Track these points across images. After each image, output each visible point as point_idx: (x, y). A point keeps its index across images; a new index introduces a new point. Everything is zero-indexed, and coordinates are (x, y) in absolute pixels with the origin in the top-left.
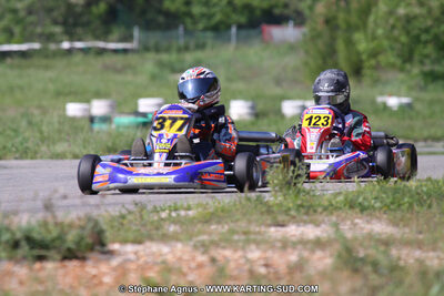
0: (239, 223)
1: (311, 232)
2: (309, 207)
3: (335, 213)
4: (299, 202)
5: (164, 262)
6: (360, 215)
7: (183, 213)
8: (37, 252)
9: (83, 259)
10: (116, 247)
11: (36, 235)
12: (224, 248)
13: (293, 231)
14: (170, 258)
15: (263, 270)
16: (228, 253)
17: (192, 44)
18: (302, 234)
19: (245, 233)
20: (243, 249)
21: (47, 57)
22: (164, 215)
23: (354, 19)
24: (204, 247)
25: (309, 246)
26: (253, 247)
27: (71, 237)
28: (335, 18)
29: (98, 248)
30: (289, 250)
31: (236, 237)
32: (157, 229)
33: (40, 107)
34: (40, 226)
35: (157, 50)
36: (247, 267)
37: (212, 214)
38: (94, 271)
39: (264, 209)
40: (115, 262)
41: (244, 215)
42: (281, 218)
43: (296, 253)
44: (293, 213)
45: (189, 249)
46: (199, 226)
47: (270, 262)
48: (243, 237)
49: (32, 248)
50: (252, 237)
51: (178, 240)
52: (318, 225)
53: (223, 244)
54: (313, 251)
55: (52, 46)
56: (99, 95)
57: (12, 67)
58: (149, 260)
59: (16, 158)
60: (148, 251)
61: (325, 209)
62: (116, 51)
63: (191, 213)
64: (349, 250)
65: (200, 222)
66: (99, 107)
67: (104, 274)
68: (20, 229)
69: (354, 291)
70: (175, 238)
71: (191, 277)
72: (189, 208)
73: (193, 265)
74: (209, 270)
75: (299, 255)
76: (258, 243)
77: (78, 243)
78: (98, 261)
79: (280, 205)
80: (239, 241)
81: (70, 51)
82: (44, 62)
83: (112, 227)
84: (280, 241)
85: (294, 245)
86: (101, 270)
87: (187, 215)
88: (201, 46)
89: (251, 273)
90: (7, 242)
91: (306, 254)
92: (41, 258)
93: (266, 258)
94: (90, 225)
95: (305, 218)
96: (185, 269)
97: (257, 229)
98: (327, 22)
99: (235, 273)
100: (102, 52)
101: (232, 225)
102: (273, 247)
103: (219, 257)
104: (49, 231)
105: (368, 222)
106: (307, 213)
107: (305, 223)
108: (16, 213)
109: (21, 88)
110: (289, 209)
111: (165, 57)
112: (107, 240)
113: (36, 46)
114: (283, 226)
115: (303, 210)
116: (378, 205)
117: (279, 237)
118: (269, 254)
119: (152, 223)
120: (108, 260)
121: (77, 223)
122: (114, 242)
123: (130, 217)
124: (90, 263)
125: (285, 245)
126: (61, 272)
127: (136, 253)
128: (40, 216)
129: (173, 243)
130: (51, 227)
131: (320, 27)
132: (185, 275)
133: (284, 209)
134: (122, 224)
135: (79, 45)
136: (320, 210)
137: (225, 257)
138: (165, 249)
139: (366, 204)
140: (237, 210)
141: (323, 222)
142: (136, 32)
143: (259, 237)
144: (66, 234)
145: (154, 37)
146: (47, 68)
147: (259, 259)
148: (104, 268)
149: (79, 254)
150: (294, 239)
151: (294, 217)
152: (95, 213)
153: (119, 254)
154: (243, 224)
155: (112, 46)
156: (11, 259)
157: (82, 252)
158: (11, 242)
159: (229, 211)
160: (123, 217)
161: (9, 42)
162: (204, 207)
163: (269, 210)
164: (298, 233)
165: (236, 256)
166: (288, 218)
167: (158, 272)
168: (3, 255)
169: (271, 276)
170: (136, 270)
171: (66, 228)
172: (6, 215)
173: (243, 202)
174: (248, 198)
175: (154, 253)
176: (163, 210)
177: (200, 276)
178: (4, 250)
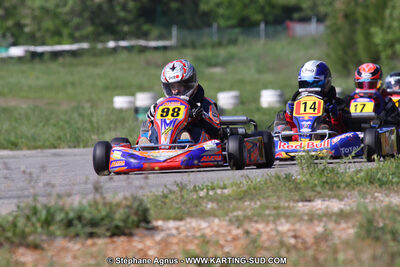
0: (270, 200)
1: (335, 205)
2: (333, 184)
3: (357, 189)
4: (324, 179)
5: (203, 236)
6: (379, 189)
7: (219, 191)
8: (89, 230)
9: (130, 235)
10: (160, 223)
11: (86, 215)
12: (256, 222)
13: (319, 205)
14: (208, 232)
15: (292, 241)
16: (260, 226)
17: (225, 41)
18: (327, 207)
19: (275, 208)
20: (274, 222)
21: (95, 55)
22: (202, 194)
23: (372, 13)
24: (239, 222)
25: (334, 218)
26: (283, 220)
27: (119, 215)
28: (354, 13)
29: (143, 224)
30: (316, 222)
31: (267, 212)
32: (197, 206)
33: (90, 100)
34: (90, 206)
35: (194, 46)
36: (277, 238)
37: (246, 192)
38: (140, 246)
39: (292, 186)
40: (158, 237)
41: (274, 192)
42: (308, 194)
43: (322, 224)
45: (225, 223)
46: (234, 203)
47: (298, 234)
48: (274, 212)
49: (84, 226)
50: (282, 211)
51: (215, 216)
52: (341, 200)
53: (255, 218)
54: (337, 223)
55: (100, 46)
56: (142, 89)
57: (64, 65)
58: (189, 234)
59: (70, 147)
60: (188, 226)
61: (348, 185)
62: (156, 49)
63: (226, 191)
64: (370, 222)
65: (235, 199)
66: (143, 100)
67: (149, 248)
68: (73, 210)
69: (374, 258)
70: (213, 214)
71: (227, 249)
72: (225, 187)
73: (229, 238)
74: (243, 242)
75: (324, 226)
76: (287, 217)
77: (125, 221)
78: (145, 236)
79: (307, 182)
80: (269, 215)
81: (115, 50)
82: (93, 60)
83: (156, 206)
84: (307, 214)
85: (320, 218)
86: (145, 244)
87: (222, 193)
88: (233, 42)
89: (282, 244)
90: (62, 220)
91: (331, 225)
92: (91, 235)
93: (294, 230)
95: (330, 193)
96: (222, 242)
97: (286, 204)
98: (346, 16)
99: (267, 244)
100: (143, 49)
101: (264, 201)
102: (301, 220)
103: (252, 230)
104: (99, 211)
105: (387, 196)
106: (331, 189)
107: (330, 197)
108: (69, 195)
109: (73, 84)
110: (315, 186)
111: (201, 53)
112: (150, 218)
113: (85, 45)
114: (310, 201)
115: (327, 187)
116: (395, 180)
117: (307, 211)
118: (297, 226)
119: (191, 201)
120: (152, 236)
121: (124, 202)
122: (157, 220)
123: (172, 196)
124: (136, 238)
125: (312, 218)
126: (111, 247)
127: (177, 229)
128: (90, 197)
129: (211, 219)
130: (100, 207)
131: (340, 21)
132: (222, 247)
133: (310, 185)
134: (164, 203)
135: (123, 43)
136: (343, 185)
137: (258, 230)
138: (204, 224)
139: (384, 179)
140: (268, 188)
141: (346, 196)
142: (175, 31)
143: (288, 212)
144: (114, 213)
145: (190, 37)
146: (95, 65)
147: (289, 230)
148: (149, 243)
149: (127, 231)
150: (320, 212)
151: (320, 193)
152: (140, 193)
153: (162, 230)
154: (273, 200)
155: (153, 44)
156: (65, 236)
157: (129, 228)
158: (65, 221)
159: (260, 189)
160: (165, 197)
161: (60, 43)
162: (238, 186)
163: (297, 187)
164: (323, 207)
165: (268, 229)
166: (314, 194)
167: (197, 245)
168: (58, 233)
169: (300, 246)
170: (177, 244)
171: (114, 208)
172: (59, 196)
173: (274, 180)
174: (278, 177)
175: (194, 229)
176: (202, 189)
177: (235, 248)
178: (59, 228)
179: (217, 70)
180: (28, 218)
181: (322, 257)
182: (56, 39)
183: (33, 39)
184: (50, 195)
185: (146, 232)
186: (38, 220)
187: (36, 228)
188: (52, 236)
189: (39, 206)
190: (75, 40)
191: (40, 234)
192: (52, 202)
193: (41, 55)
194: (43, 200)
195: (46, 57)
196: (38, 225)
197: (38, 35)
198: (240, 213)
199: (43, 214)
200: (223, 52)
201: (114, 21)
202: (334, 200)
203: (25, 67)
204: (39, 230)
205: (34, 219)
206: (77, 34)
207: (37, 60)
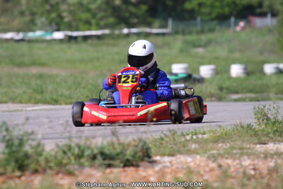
0: (237, 142)
2: (282, 132)
4: (275, 129)
5: (189, 168)
7: (200, 136)
8: (107, 162)
9: (137, 166)
10: (158, 158)
11: (106, 151)
12: (227, 158)
13: (271, 147)
14: (192, 165)
15: (252, 172)
16: (229, 161)
17: (206, 29)
18: (277, 148)
19: (240, 149)
20: (239, 159)
21: (113, 38)
22: (188, 138)
24: (214, 158)
26: (246, 157)
27: (129, 153)
29: (146, 159)
30: (269, 159)
31: (235, 151)
32: (184, 147)
34: (109, 145)
35: (184, 33)
36: (242, 170)
37: (219, 136)
38: (144, 174)
39: (252, 133)
40: (157, 168)
41: (240, 137)
42: (264, 139)
43: (274, 161)
45: (204, 159)
46: (211, 144)
47: (256, 167)
48: (239, 151)
49: (104, 159)
50: (245, 151)
51: (197, 153)
53: (226, 156)
55: (117, 32)
57: (92, 45)
58: (179, 166)
60: (178, 160)
62: (157, 34)
63: (205, 136)
65: (211, 142)
67: (150, 175)
68: (96, 147)
70: (195, 152)
71: (206, 178)
72: (204, 133)
73: (207, 169)
74: (217, 172)
76: (248, 155)
77: (134, 156)
78: (146, 168)
79: (263, 130)
80: (236, 154)
81: (128, 35)
82: (111, 41)
83: (155, 146)
84: (263, 153)
85: (272, 156)
86: (148, 173)
87: (203, 137)
88: (212, 30)
89: (244, 173)
90: (88, 156)
91: (279, 161)
92: (109, 166)
93: (254, 165)
94: (141, 144)
95: (279, 138)
96: (202, 172)
97: (248, 146)
99: (234, 174)
100: (148, 35)
101: (232, 143)
102: (258, 157)
103: (223, 164)
104: (114, 148)
106: (280, 136)
107: (279, 142)
108: (94, 137)
109: (98, 59)
110: (269, 133)
111: (189, 38)
112: (151, 155)
114: (265, 144)
115: (277, 134)
117: (262, 151)
118: (256, 162)
119: (181, 142)
120: (153, 167)
121: (133, 143)
122: (156, 155)
123: (167, 139)
124: (141, 169)
125: (266, 156)
126: (123, 174)
127: (170, 162)
128: (109, 139)
129: (194, 155)
130: (116, 146)
132: (202, 176)
133: (265, 133)
134: (162, 144)
135: (134, 30)
137: (228, 164)
138: (189, 159)
140: (235, 134)
142: (170, 22)
143: (250, 151)
144: (126, 150)
145: (181, 27)
146: (114, 45)
147: (250, 165)
148: (150, 172)
149: (135, 163)
150: (272, 152)
151: (272, 138)
152: (144, 137)
153: (160, 163)
154: (239, 143)
155: (155, 31)
156: (91, 166)
157: (136, 161)
158: (91, 156)
159: (229, 135)
160: (162, 139)
161: (89, 30)
162: (214, 132)
163: (256, 134)
164: (275, 148)
165: (235, 163)
166: (268, 139)
167: (185, 174)
168: (86, 164)
169: (258, 176)
170: (171, 173)
171: (126, 147)
172: (87, 138)
173: (239, 129)
174: (242, 127)
175: (182, 162)
176: (188, 135)
177: (212, 176)
178: (87, 161)
179: (200, 50)
180: (65, 153)
181: (273, 184)
182: (87, 26)
183: (70, 27)
184: (80, 137)
185: (148, 164)
186: (73, 154)
187: (70, 160)
188: (82, 166)
189: (73, 145)
190: (100, 28)
191: (74, 165)
192: (82, 142)
193: (76, 38)
194: (75, 141)
195: (79, 39)
196: (72, 158)
197: (74, 24)
198: (215, 152)
199: (76, 151)
200: (204, 38)
201: (127, 15)
203: (64, 46)
204: (73, 162)
205: (69, 154)
206: (102, 23)
207: (73, 41)
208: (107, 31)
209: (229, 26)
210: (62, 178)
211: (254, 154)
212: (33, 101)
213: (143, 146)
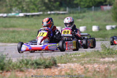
1: (111, 59)
2: (111, 53)
4: (109, 52)
7: (77, 55)
9: (51, 68)
10: (59, 64)
11: (38, 62)
12: (88, 64)
13: (107, 59)
14: (73, 67)
15: (98, 70)
16: (89, 66)
17: (82, 11)
18: (109, 60)
19: (94, 60)
20: (93, 64)
22: (72, 56)
25: (111, 63)
26: (96, 64)
29: (55, 65)
30: (105, 64)
31: (92, 61)
32: (71, 60)
34: (39, 59)
35: (73, 13)
36: (94, 69)
37: (85, 55)
38: (53, 71)
39: (99, 54)
40: (59, 69)
41: (94, 55)
42: (104, 56)
43: (107, 65)
44: (107, 55)
45: (79, 65)
46: (82, 58)
47: (100, 68)
48: (93, 61)
49: (37, 65)
50: (96, 61)
51: (76, 62)
52: (113, 58)
53: (88, 63)
54: (112, 65)
55: (45, 13)
57: (35, 19)
58: (68, 68)
60: (68, 65)
61: (116, 53)
62: (62, 14)
63: (79, 55)
65: (82, 57)
67: (56, 72)
68: (34, 60)
71: (79, 72)
72: (79, 54)
73: (80, 69)
74: (84, 70)
75: (108, 66)
77: (49, 64)
78: (54, 68)
79: (104, 53)
81: (50, 14)
83: (59, 59)
84: (103, 62)
87: (78, 56)
88: (85, 12)
89: (95, 71)
90: (30, 64)
91: (110, 65)
92: (38, 68)
94: (52, 59)
95: (110, 56)
96: (77, 70)
97: (97, 59)
99: (91, 71)
100: (58, 14)
101: (90, 58)
102: (101, 64)
103: (86, 67)
104: (41, 61)
106: (110, 55)
107: (110, 57)
108: (33, 56)
109: (38, 24)
110: (106, 54)
111: (75, 15)
112: (57, 63)
114: (104, 58)
115: (109, 54)
119: (69, 58)
120: (57, 68)
121: (49, 58)
122: (59, 63)
123: (63, 57)
124: (52, 69)
126: (45, 71)
127: (65, 66)
128: (39, 57)
129: (75, 63)
131: (116, 6)
132: (77, 71)
134: (61, 59)
135: (52, 12)
136: (114, 54)
138: (72, 65)
140: (92, 54)
141: (115, 57)
142: (67, 9)
143: (98, 61)
144: (46, 61)
145: (72, 10)
147: (97, 67)
148: (56, 70)
149: (50, 67)
150: (107, 62)
151: (107, 56)
153: (60, 67)
154: (93, 58)
155: (61, 12)
156: (31, 68)
158: (32, 64)
159: (90, 55)
160: (61, 57)
161: (34, 12)
163: (100, 54)
165: (91, 66)
167: (70, 71)
169: (100, 71)
170: (64, 70)
171: (46, 60)
172: (30, 57)
173: (94, 52)
174: (95, 51)
176: (72, 55)
177: (81, 72)
178: (30, 66)
179: (80, 20)
180: (21, 63)
181: (107, 75)
182: (33, 11)
183: (26, 11)
184: (27, 56)
185: (55, 67)
186: (24, 63)
187: (23, 66)
188: (28, 68)
189: (24, 59)
190: (39, 11)
191: (24, 68)
192: (28, 58)
193: (28, 16)
195: (30, 16)
196: (24, 65)
197: (28, 10)
198: (83, 62)
199: (25, 62)
200: (81, 15)
201: (50, 6)
202: (111, 58)
203: (24, 19)
204: (24, 66)
205: (22, 63)
207: (27, 17)
208: (41, 13)
209: (92, 10)
210: (19, 73)
211: (99, 62)
212: (10, 42)
213: (53, 59)
